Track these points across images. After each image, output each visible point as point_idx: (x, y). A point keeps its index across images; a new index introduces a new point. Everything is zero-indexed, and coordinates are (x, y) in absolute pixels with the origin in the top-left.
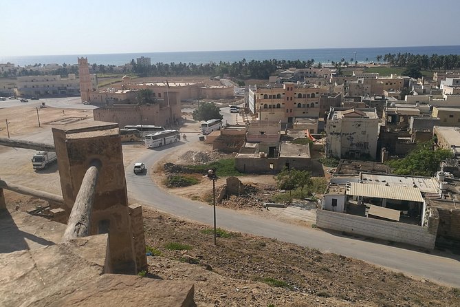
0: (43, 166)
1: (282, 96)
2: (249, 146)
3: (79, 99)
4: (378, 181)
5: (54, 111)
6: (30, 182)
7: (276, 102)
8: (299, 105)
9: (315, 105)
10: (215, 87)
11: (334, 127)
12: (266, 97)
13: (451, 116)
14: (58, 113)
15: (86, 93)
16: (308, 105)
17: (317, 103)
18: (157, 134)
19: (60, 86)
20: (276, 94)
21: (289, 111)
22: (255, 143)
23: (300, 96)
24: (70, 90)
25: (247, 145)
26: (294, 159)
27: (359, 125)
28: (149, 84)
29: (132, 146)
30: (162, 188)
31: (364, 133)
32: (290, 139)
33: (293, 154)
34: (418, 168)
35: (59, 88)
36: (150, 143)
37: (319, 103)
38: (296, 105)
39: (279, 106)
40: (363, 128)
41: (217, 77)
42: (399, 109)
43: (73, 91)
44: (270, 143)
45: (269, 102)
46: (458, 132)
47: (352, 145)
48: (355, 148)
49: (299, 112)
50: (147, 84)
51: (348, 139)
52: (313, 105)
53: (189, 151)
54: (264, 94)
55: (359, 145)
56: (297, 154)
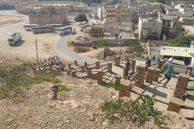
0: (14, 44)
1: (115, 11)
2: (107, 34)
3: (15, 11)
4: (170, 49)
5: (4, 17)
6: (10, 51)
7: (113, 14)
8: (123, 15)
9: (129, 15)
10: (79, 6)
11: (145, 25)
12: (108, 11)
13: (188, 21)
14: (7, 18)
15: (18, 8)
16: (126, 15)
17: (130, 15)
18: (63, 28)
19: (3, 4)
20: (113, 10)
21: (118, 18)
22: (109, 32)
23: (123, 11)
24: (9, 7)
25: (106, 33)
26: (129, 40)
27: (154, 25)
28: (49, 5)
29: (51, 34)
30: (75, 53)
31: (156, 28)
32: (123, 31)
33: (128, 37)
34: (182, 43)
35: (2, 5)
36: (60, 32)
37: (131, 15)
38: (121, 15)
39: (114, 16)
40: (156, 26)
41: (76, 2)
42: (165, 18)
43: (10, 7)
44: (115, 32)
45: (109, 14)
46: (193, 28)
47: (150, 33)
48: (152, 34)
49: (122, 19)
50: (48, 5)
51: (149, 31)
52: (128, 16)
53: (80, 36)
54: (108, 10)
55: (153, 33)
56: (129, 37)
